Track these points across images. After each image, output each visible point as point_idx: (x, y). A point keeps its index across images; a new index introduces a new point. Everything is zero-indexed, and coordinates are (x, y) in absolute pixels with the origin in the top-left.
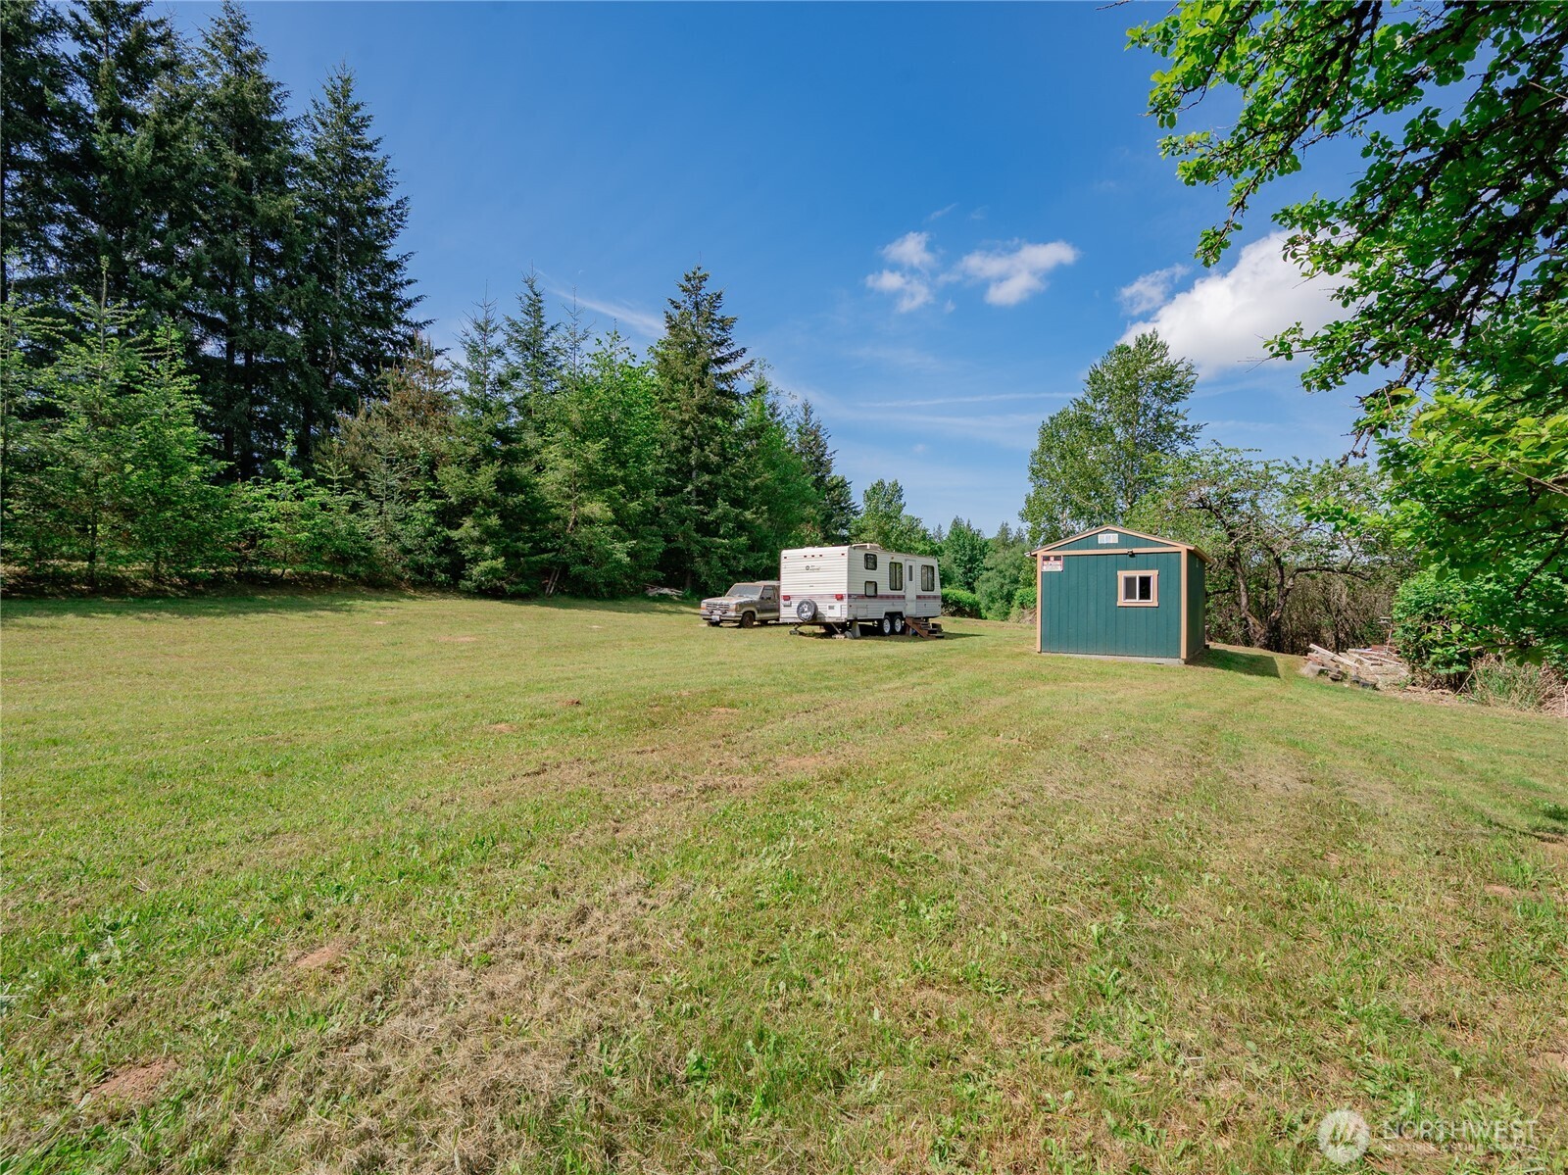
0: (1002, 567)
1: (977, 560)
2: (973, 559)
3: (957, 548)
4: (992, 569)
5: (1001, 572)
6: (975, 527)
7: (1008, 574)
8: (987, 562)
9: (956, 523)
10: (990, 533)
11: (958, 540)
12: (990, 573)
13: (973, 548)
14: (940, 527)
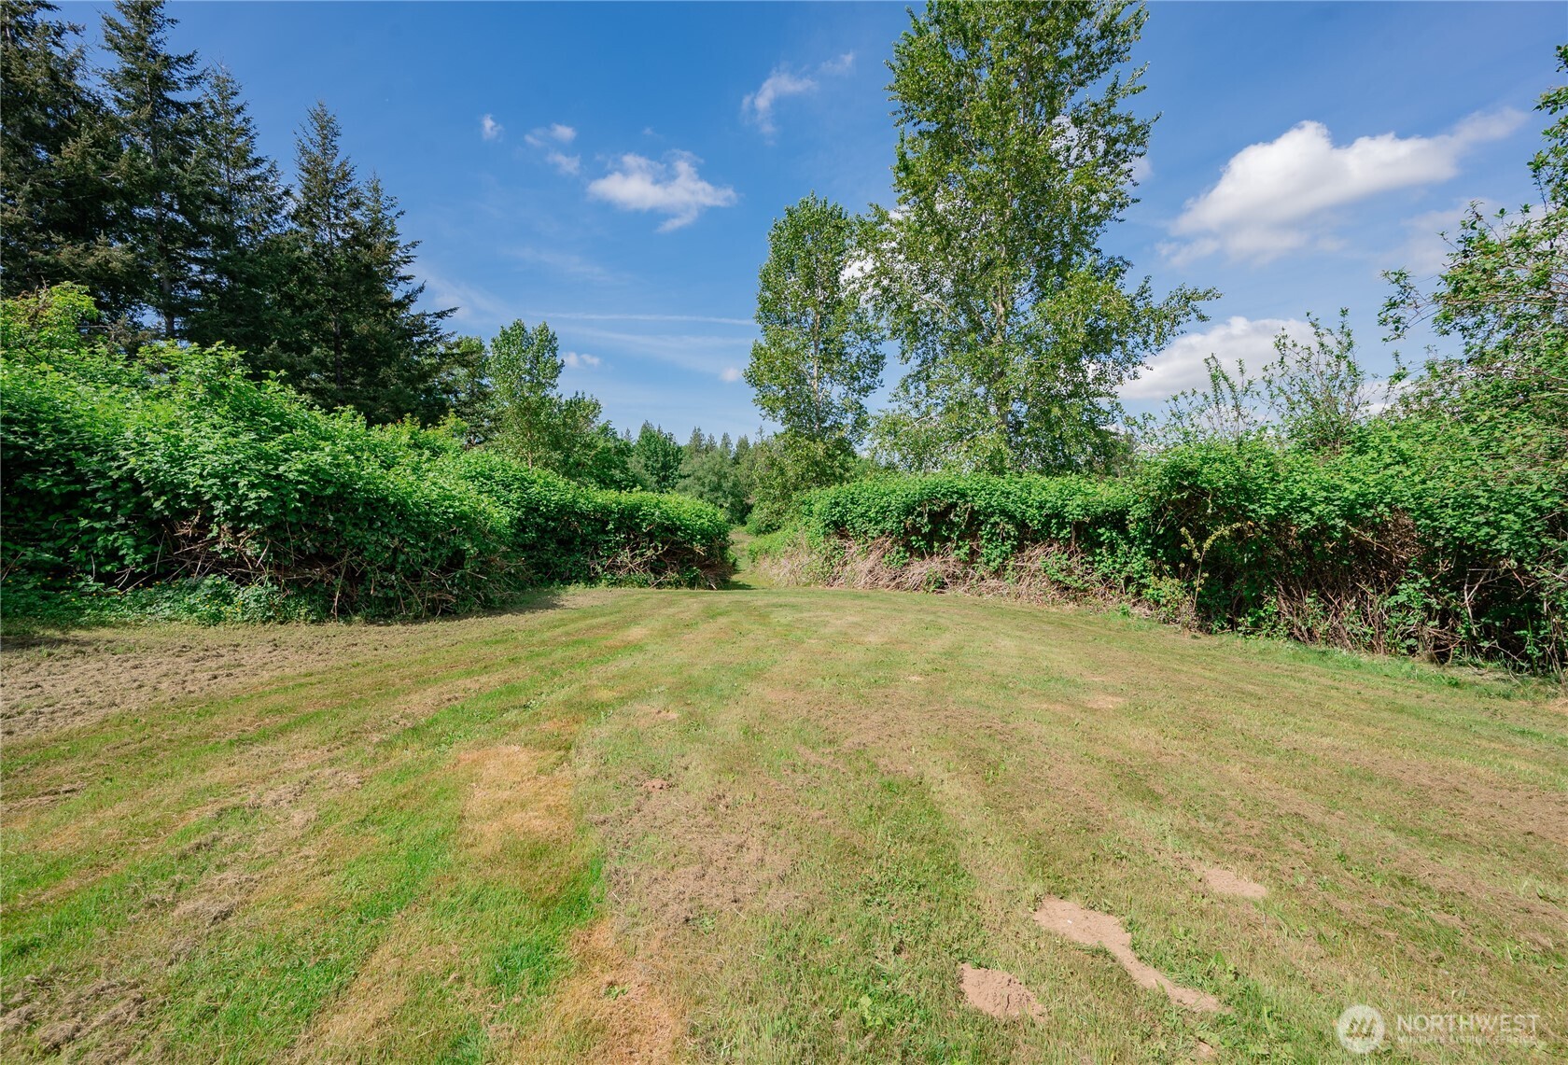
0: (700, 473)
1: (671, 467)
2: (665, 467)
3: (649, 454)
4: (689, 476)
5: (699, 479)
6: (665, 431)
7: (707, 481)
8: (684, 468)
9: (646, 428)
10: (683, 440)
11: (649, 444)
12: (687, 481)
13: (666, 454)
14: (628, 431)
